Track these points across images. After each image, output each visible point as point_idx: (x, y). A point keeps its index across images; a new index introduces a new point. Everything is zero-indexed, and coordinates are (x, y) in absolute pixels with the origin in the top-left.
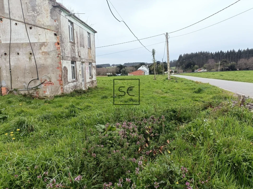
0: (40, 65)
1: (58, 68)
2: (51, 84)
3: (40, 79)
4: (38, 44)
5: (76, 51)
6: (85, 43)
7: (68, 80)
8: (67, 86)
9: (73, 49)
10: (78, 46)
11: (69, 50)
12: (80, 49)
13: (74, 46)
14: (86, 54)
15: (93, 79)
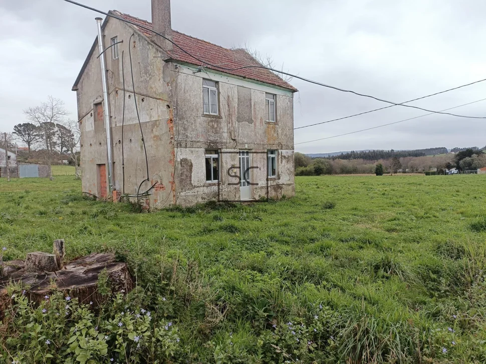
0: (152, 157)
1: (170, 161)
2: (163, 188)
3: (150, 179)
4: (150, 124)
5: (221, 130)
6: (256, 114)
7: (192, 182)
8: (190, 193)
9: (213, 127)
10: (232, 120)
11: (200, 130)
12: (236, 126)
13: (217, 122)
14: (257, 135)
15: (281, 182)
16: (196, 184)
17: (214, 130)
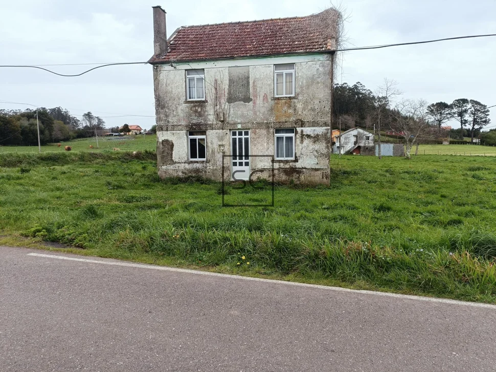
5: (206, 113)
6: (256, 92)
7: (173, 159)
8: (171, 167)
9: (196, 111)
10: (220, 103)
11: (182, 115)
12: (226, 107)
13: (202, 106)
14: (258, 114)
15: (298, 165)
16: (177, 161)
17: (197, 114)
